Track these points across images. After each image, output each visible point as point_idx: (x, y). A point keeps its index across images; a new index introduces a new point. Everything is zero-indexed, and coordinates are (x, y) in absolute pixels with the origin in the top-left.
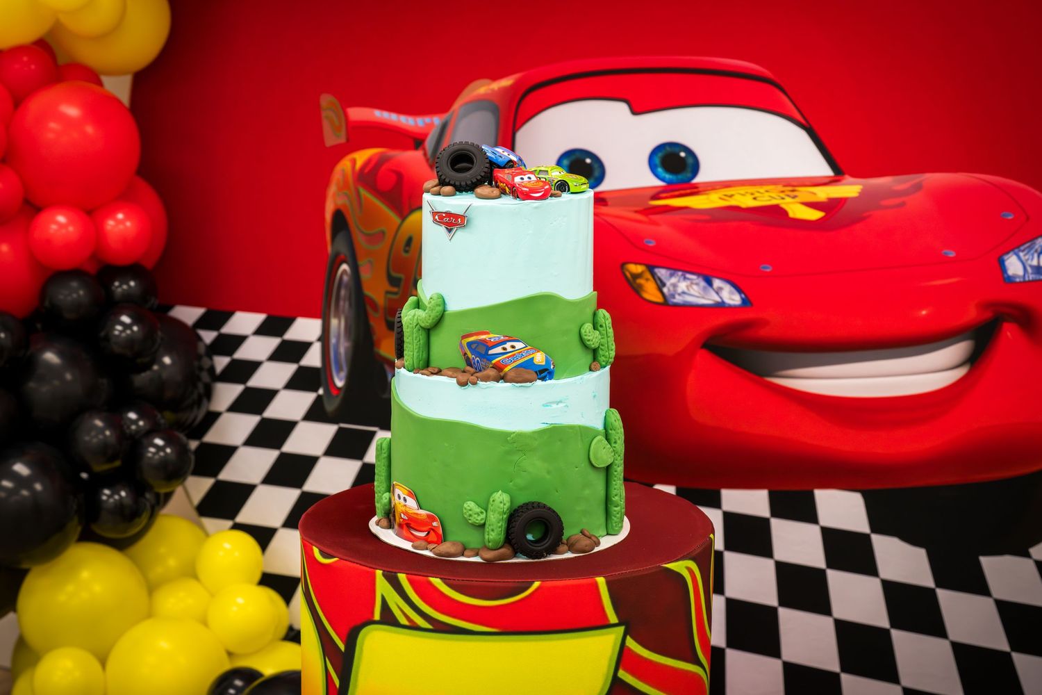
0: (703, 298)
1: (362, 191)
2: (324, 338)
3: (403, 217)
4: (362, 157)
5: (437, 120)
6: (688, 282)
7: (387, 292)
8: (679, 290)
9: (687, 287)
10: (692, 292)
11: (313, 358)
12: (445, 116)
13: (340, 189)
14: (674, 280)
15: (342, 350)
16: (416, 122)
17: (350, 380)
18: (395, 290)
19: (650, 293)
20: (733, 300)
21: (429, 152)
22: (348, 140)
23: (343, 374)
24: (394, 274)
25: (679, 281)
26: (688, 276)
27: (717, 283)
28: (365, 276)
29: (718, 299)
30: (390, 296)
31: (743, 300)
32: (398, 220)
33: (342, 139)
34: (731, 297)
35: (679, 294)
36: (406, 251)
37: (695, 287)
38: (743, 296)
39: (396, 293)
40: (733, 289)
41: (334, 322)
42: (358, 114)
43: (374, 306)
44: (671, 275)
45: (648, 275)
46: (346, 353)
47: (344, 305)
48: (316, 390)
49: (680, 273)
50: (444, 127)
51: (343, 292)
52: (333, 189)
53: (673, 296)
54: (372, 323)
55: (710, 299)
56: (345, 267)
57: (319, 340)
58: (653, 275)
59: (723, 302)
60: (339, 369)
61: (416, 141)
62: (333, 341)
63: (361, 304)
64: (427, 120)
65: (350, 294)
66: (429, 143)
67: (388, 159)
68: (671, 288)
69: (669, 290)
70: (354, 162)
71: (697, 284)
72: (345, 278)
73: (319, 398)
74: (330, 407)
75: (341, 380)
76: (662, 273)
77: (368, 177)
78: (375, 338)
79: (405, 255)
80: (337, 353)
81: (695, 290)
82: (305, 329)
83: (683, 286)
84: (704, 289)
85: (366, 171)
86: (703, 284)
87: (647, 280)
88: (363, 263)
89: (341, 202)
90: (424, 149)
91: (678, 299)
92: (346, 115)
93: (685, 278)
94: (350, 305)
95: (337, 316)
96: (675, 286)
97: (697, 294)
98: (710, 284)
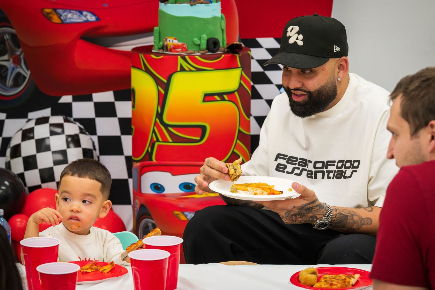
0: (79, 19)
6: (72, 14)
8: (68, 17)
9: (72, 16)
10: (74, 17)
14: (65, 14)
19: (56, 19)
20: (91, 19)
25: (68, 14)
26: (72, 11)
27: (85, 13)
29: (85, 19)
31: (97, 19)
34: (91, 18)
35: (69, 19)
37: (75, 16)
38: (96, 17)
40: (92, 15)
44: (64, 12)
45: (54, 13)
49: (68, 11)
53: (66, 20)
55: (82, 19)
58: (56, 12)
59: (88, 21)
68: (65, 17)
69: (64, 17)
71: (76, 14)
76: (60, 11)
81: (75, 17)
83: (70, 15)
84: (79, 16)
86: (78, 14)
87: (54, 15)
91: (68, 21)
93: (70, 12)
96: (66, 16)
97: (76, 18)
98: (81, 13)
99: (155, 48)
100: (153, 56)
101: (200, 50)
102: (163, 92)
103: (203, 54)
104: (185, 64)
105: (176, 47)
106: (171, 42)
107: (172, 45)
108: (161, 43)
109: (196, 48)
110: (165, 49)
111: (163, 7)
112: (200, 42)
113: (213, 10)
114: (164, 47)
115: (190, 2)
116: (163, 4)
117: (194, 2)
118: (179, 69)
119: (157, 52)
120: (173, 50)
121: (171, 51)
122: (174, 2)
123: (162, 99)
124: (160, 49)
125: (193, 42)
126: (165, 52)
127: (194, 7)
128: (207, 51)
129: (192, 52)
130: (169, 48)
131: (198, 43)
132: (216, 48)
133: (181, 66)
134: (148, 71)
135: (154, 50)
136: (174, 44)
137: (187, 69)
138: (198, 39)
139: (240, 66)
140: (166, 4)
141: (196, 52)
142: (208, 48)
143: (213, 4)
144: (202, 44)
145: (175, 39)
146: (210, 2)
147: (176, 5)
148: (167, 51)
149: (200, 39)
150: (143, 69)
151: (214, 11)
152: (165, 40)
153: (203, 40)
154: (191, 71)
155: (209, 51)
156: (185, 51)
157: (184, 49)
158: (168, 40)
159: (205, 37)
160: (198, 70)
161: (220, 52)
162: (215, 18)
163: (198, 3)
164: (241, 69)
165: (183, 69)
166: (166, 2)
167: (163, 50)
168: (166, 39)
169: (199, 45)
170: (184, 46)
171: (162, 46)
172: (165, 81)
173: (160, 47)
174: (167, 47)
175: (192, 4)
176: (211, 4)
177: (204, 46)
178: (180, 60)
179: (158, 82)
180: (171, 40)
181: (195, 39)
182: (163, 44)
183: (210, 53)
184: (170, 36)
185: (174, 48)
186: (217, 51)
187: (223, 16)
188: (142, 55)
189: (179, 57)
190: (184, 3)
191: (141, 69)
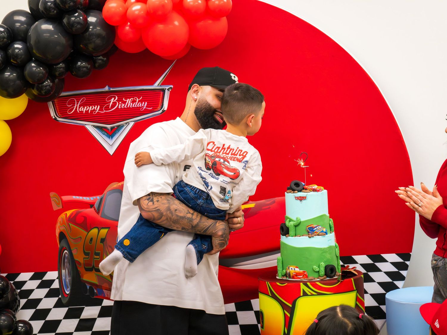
1: (70, 224)
2: (60, 277)
3: (88, 232)
4: (69, 213)
5: (98, 197)
7: (84, 258)
11: (56, 285)
12: (101, 196)
13: (61, 225)
15: (68, 281)
16: (90, 199)
17: (72, 290)
18: (88, 257)
21: (96, 209)
22: (63, 207)
23: (69, 289)
24: (86, 252)
28: (74, 253)
30: (84, 259)
32: (86, 233)
33: (60, 207)
36: (90, 243)
39: (88, 258)
41: (63, 271)
42: (66, 198)
43: (79, 263)
46: (69, 281)
47: (67, 265)
48: (58, 296)
50: (101, 199)
51: (66, 260)
52: (58, 225)
54: (79, 270)
56: (66, 251)
57: (57, 278)
60: (67, 287)
61: (91, 205)
62: (63, 278)
63: (74, 264)
64: (95, 197)
65: (69, 260)
66: (96, 205)
67: (80, 212)
70: (66, 214)
72: (66, 255)
73: (60, 299)
74: (64, 301)
75: (68, 291)
77: (72, 219)
78: (80, 275)
79: (90, 244)
80: (65, 282)
82: (52, 275)
85: (71, 218)
88: (73, 249)
89: (61, 229)
90: (94, 207)
92: (61, 199)
94: (69, 264)
95: (64, 269)
99: (278, 275)
100: (278, 284)
101: (320, 276)
102: (289, 315)
103: (322, 280)
104: (307, 290)
105: (297, 274)
106: (293, 270)
107: (294, 273)
108: (284, 271)
109: (316, 275)
110: (288, 276)
111: (284, 239)
112: (318, 269)
113: (328, 241)
114: (287, 275)
115: (308, 235)
116: (284, 237)
117: (312, 235)
118: (302, 294)
119: (281, 278)
120: (295, 277)
121: (293, 277)
122: (295, 235)
123: (288, 322)
124: (283, 276)
125: (313, 268)
126: (288, 279)
127: (312, 238)
128: (325, 276)
129: (313, 278)
130: (291, 275)
131: (318, 270)
132: (333, 274)
133: (304, 291)
134: (274, 297)
135: (278, 277)
136: (296, 272)
137: (309, 294)
138: (316, 266)
139: (355, 289)
140: (287, 237)
141: (315, 279)
142: (326, 274)
143: (328, 235)
144: (320, 272)
145: (297, 267)
146: (325, 234)
147: (296, 237)
148: (290, 277)
149: (319, 267)
150: (270, 295)
151: (330, 241)
152: (287, 268)
153: (322, 267)
154: (312, 295)
155: (327, 277)
156: (306, 278)
157: (305, 276)
158: (290, 268)
159: (323, 265)
160: (319, 294)
161: (336, 277)
162: (330, 247)
163: (315, 235)
164: (356, 291)
165: (305, 294)
166: (287, 236)
167: (287, 277)
168: (289, 268)
169: (318, 272)
170: (305, 273)
171: (285, 273)
172: (291, 306)
173: (283, 275)
174: (290, 275)
175: (310, 236)
176: (326, 235)
177: (322, 272)
178: (302, 286)
179: (284, 306)
180: (293, 268)
181: (315, 267)
182: (286, 272)
183: (328, 279)
184: (292, 265)
185: (296, 275)
186: (334, 276)
187: (337, 245)
188: (268, 283)
189: (301, 284)
190: (303, 236)
191: (268, 295)
